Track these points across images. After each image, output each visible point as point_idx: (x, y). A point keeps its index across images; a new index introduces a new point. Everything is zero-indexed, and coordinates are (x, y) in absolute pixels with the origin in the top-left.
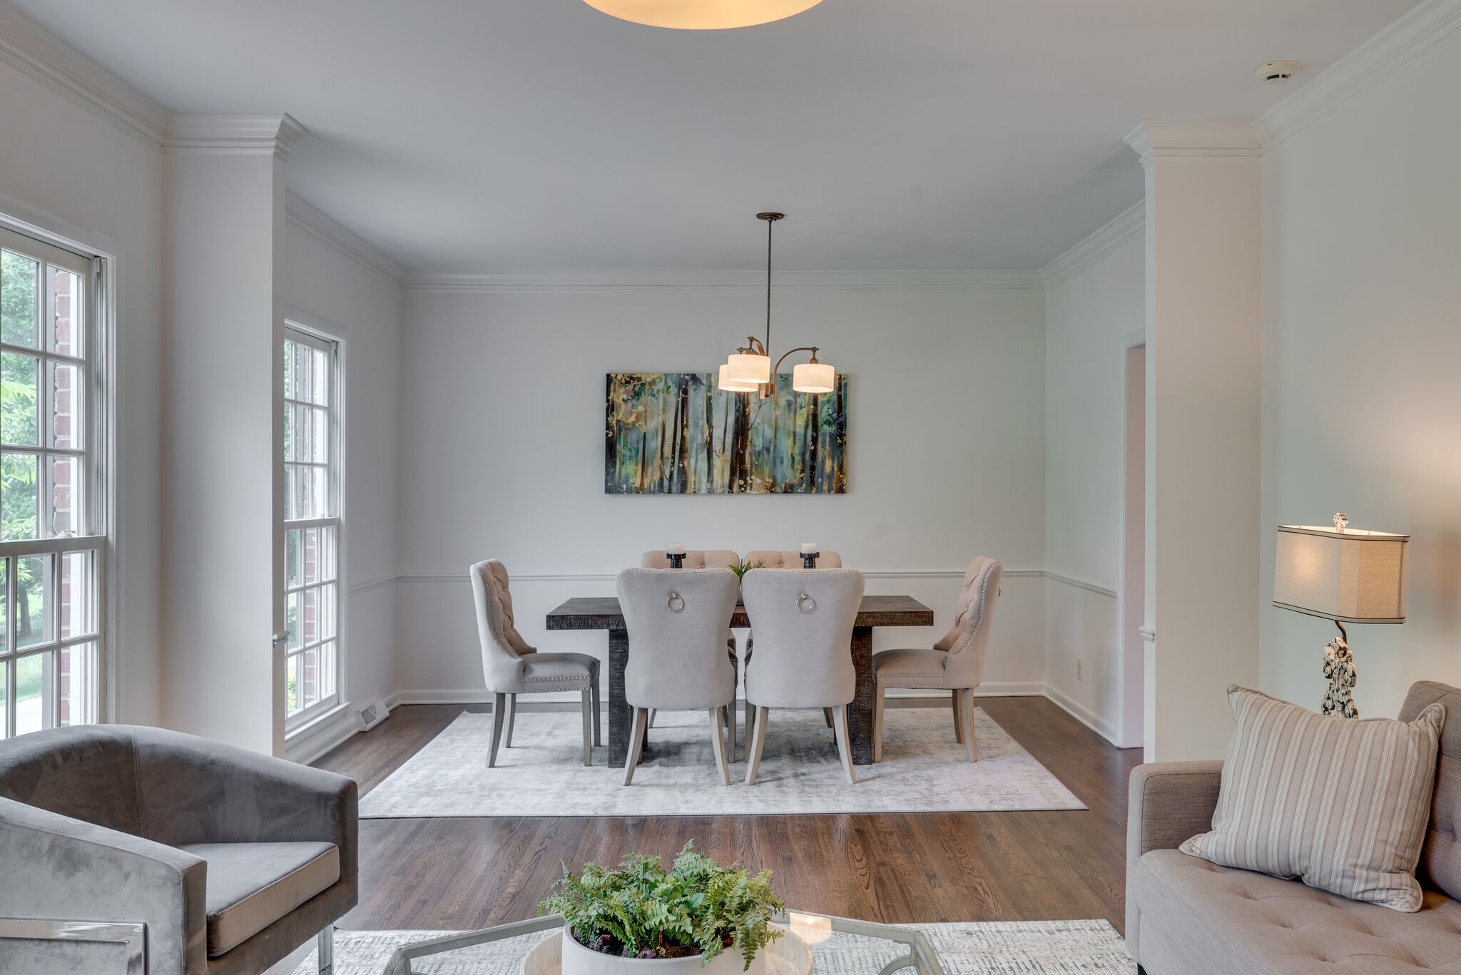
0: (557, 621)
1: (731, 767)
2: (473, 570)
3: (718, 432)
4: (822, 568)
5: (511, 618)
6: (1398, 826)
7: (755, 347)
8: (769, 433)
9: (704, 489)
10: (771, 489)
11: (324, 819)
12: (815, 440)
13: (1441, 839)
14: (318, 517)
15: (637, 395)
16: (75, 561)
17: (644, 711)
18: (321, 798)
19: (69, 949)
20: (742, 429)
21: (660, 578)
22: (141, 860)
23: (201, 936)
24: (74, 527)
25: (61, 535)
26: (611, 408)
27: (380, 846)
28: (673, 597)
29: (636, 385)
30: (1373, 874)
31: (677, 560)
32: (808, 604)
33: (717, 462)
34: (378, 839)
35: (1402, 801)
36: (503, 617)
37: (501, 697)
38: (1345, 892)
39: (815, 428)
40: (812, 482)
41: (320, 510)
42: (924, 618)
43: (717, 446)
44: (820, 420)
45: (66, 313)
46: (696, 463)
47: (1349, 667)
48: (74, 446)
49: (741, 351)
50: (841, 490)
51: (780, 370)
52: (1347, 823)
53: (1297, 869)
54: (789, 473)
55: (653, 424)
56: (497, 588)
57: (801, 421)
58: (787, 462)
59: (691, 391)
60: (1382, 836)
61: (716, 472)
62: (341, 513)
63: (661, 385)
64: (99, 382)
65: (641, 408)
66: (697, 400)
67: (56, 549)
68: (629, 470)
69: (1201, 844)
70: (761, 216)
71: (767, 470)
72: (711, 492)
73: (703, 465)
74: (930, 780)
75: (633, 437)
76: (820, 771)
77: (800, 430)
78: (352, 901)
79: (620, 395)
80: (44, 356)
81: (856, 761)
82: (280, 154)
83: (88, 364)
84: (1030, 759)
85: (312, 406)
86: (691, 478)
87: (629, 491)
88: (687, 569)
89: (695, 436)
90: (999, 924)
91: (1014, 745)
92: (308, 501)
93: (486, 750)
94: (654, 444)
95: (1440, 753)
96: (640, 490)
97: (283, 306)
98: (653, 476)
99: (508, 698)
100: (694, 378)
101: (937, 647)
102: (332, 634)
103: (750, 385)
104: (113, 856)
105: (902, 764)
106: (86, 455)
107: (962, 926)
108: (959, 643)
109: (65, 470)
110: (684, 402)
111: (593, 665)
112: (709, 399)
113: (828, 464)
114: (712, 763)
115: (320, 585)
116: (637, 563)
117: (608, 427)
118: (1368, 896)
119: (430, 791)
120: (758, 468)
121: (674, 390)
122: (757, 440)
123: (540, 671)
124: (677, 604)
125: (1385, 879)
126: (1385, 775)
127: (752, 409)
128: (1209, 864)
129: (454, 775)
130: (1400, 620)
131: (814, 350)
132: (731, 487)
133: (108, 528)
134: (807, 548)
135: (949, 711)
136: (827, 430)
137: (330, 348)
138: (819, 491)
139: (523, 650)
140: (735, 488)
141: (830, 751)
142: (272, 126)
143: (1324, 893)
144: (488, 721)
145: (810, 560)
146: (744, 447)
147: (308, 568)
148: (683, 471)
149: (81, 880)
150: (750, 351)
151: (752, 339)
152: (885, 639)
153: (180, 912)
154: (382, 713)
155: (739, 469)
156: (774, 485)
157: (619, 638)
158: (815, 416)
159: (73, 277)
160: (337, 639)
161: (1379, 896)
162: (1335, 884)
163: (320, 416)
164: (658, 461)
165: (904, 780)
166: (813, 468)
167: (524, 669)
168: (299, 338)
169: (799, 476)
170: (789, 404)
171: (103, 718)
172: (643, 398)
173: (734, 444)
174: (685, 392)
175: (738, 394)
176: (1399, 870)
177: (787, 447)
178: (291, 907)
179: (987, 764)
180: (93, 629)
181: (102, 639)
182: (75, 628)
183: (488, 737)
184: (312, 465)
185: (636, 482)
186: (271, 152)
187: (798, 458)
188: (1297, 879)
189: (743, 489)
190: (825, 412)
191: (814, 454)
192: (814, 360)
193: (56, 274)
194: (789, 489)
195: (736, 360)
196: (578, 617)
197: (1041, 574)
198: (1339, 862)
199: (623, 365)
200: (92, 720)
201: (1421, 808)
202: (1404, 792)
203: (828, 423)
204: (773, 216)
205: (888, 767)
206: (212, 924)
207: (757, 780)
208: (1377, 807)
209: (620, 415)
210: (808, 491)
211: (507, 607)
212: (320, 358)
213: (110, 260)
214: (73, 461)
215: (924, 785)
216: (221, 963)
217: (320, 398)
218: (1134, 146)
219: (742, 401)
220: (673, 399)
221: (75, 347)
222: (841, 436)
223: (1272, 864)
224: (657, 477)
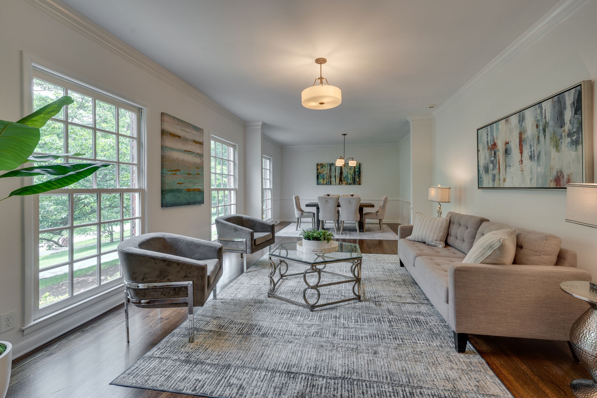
0: (307, 206)
1: (338, 232)
2: (293, 197)
3: (337, 174)
4: (354, 197)
5: (300, 205)
6: (441, 234)
7: (342, 158)
8: (346, 174)
9: (334, 184)
10: (347, 184)
11: (270, 229)
12: (355, 175)
13: (449, 237)
14: (268, 188)
15: (322, 167)
16: (232, 192)
17: (323, 221)
18: (269, 226)
19: (236, 243)
20: (341, 173)
21: (325, 198)
22: (245, 230)
23: (253, 242)
24: (232, 187)
25: (231, 188)
26: (318, 170)
27: (278, 240)
28: (327, 201)
29: (322, 165)
30: (436, 241)
31: (328, 195)
32: (351, 203)
33: (337, 179)
34: (278, 239)
35: (442, 229)
36: (298, 205)
37: (298, 219)
38: (432, 244)
39: (355, 173)
40: (354, 183)
41: (268, 187)
42: (373, 206)
43: (337, 176)
44: (356, 171)
45: (231, 154)
46: (333, 179)
47: (441, 210)
48: (232, 174)
49: (340, 159)
50: (360, 184)
51: (347, 162)
52: (432, 233)
53: (424, 241)
54: (350, 181)
55: (325, 172)
56: (297, 200)
57: (352, 172)
58: (350, 179)
59: (332, 166)
60: (438, 235)
61: (337, 181)
62: (272, 188)
63: (326, 165)
64: (235, 164)
65: (323, 170)
66: (333, 168)
67: (230, 190)
68: (321, 181)
69: (409, 238)
70: (343, 135)
71: (346, 180)
72: (336, 184)
73: (334, 180)
74: (373, 235)
75: (322, 175)
76: (354, 233)
77: (352, 173)
78: (274, 242)
79: (319, 167)
80: (228, 160)
81: (360, 232)
82: (262, 128)
83: (234, 162)
84: (394, 232)
85: (267, 169)
86: (332, 182)
87: (321, 184)
88: (330, 196)
89: (333, 174)
90: (380, 255)
91: (391, 230)
92: (266, 185)
93: (296, 228)
94: (325, 176)
95: (450, 223)
96: (323, 184)
97: (263, 153)
98: (325, 182)
99: (299, 219)
100: (332, 164)
101: (376, 212)
102: (270, 208)
103: (341, 165)
104: (242, 230)
105: (369, 233)
106: (234, 176)
107: (373, 254)
108: (379, 211)
109: (231, 178)
110: (331, 168)
111: (314, 214)
112: (335, 168)
113: (357, 179)
114: (334, 231)
115: (268, 199)
116: (322, 195)
117: (317, 173)
118: (435, 245)
119: (286, 233)
120: (344, 180)
121: (329, 166)
122: (344, 175)
123: (305, 214)
124: (328, 202)
125: (438, 242)
126: (439, 226)
127: (343, 170)
128: (410, 240)
129: (290, 231)
130: (449, 202)
131: (353, 158)
132: (339, 184)
133: (237, 187)
134: (352, 194)
135: (379, 225)
136: (357, 173)
137: (269, 159)
138: (356, 184)
139: (302, 211)
140: (340, 184)
141: (356, 230)
142: (261, 123)
143: (428, 245)
144: (296, 224)
145: (352, 196)
146: (342, 176)
147: (266, 197)
148: (331, 181)
149: (237, 233)
150: (341, 159)
151: (341, 156)
152: (366, 210)
153: (251, 238)
154: (279, 222)
155: (341, 180)
156: (347, 183)
157: (318, 208)
158: (355, 171)
159: (232, 148)
160: (271, 209)
161: (437, 245)
162: (430, 243)
163: (268, 171)
164: (326, 179)
165: (369, 235)
166: (354, 180)
167: (302, 214)
168: (265, 158)
169: (352, 182)
170: (350, 169)
171: (237, 213)
172: (324, 168)
173: (340, 176)
174: (331, 166)
175: (340, 167)
176: (441, 241)
177: (349, 176)
178: (265, 241)
179: (385, 233)
180: (235, 203)
181: (236, 204)
182: (232, 203)
183: (296, 226)
184: (267, 179)
185: (322, 183)
186: (260, 127)
187: (352, 178)
188: (424, 243)
189: (341, 184)
190: (357, 170)
191: (355, 178)
192: (353, 160)
193: (230, 148)
194: (350, 184)
195: (338, 160)
196: (311, 205)
197: (399, 200)
198: (430, 240)
199: (320, 162)
200: (235, 213)
201: (446, 231)
202: (443, 229)
203: (357, 172)
204: (345, 135)
205: (366, 233)
206: (255, 240)
207: (342, 234)
208: (438, 231)
209: (319, 171)
210: (354, 184)
211: (299, 204)
212: (268, 161)
213: (237, 145)
214: (232, 177)
215: (372, 236)
216: (256, 246)
217: (268, 168)
218: (408, 120)
219: (341, 168)
220: (329, 168)
221: (232, 159)
222: (360, 174)
223: (420, 240)
224: (326, 182)
